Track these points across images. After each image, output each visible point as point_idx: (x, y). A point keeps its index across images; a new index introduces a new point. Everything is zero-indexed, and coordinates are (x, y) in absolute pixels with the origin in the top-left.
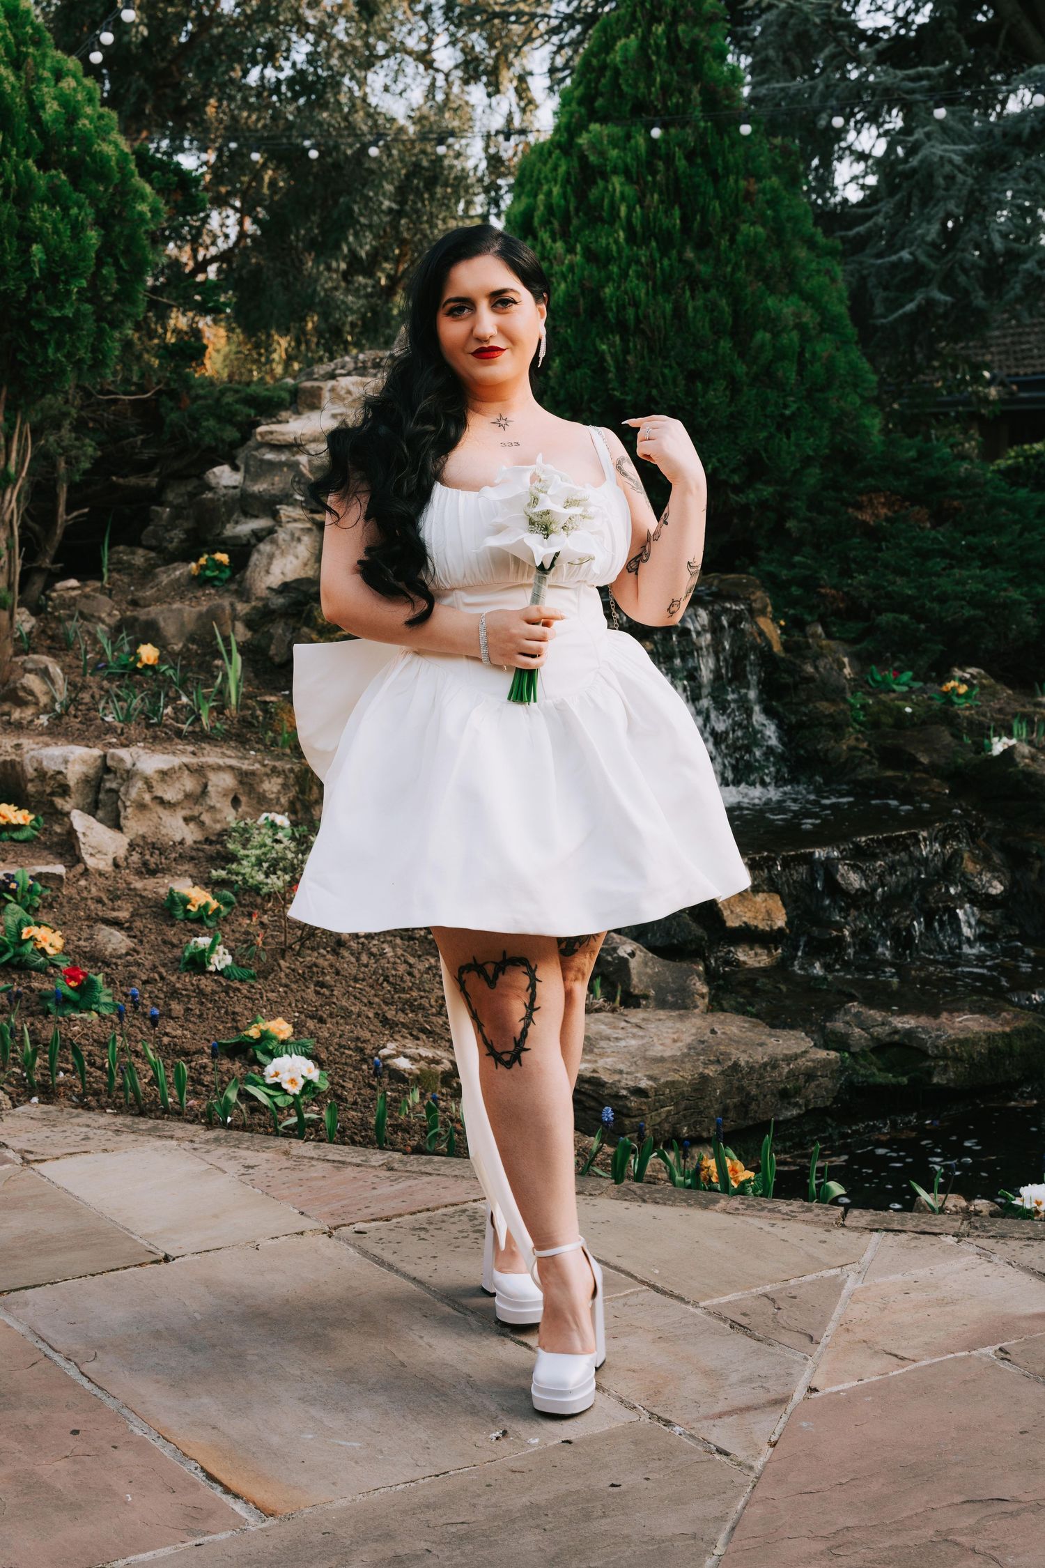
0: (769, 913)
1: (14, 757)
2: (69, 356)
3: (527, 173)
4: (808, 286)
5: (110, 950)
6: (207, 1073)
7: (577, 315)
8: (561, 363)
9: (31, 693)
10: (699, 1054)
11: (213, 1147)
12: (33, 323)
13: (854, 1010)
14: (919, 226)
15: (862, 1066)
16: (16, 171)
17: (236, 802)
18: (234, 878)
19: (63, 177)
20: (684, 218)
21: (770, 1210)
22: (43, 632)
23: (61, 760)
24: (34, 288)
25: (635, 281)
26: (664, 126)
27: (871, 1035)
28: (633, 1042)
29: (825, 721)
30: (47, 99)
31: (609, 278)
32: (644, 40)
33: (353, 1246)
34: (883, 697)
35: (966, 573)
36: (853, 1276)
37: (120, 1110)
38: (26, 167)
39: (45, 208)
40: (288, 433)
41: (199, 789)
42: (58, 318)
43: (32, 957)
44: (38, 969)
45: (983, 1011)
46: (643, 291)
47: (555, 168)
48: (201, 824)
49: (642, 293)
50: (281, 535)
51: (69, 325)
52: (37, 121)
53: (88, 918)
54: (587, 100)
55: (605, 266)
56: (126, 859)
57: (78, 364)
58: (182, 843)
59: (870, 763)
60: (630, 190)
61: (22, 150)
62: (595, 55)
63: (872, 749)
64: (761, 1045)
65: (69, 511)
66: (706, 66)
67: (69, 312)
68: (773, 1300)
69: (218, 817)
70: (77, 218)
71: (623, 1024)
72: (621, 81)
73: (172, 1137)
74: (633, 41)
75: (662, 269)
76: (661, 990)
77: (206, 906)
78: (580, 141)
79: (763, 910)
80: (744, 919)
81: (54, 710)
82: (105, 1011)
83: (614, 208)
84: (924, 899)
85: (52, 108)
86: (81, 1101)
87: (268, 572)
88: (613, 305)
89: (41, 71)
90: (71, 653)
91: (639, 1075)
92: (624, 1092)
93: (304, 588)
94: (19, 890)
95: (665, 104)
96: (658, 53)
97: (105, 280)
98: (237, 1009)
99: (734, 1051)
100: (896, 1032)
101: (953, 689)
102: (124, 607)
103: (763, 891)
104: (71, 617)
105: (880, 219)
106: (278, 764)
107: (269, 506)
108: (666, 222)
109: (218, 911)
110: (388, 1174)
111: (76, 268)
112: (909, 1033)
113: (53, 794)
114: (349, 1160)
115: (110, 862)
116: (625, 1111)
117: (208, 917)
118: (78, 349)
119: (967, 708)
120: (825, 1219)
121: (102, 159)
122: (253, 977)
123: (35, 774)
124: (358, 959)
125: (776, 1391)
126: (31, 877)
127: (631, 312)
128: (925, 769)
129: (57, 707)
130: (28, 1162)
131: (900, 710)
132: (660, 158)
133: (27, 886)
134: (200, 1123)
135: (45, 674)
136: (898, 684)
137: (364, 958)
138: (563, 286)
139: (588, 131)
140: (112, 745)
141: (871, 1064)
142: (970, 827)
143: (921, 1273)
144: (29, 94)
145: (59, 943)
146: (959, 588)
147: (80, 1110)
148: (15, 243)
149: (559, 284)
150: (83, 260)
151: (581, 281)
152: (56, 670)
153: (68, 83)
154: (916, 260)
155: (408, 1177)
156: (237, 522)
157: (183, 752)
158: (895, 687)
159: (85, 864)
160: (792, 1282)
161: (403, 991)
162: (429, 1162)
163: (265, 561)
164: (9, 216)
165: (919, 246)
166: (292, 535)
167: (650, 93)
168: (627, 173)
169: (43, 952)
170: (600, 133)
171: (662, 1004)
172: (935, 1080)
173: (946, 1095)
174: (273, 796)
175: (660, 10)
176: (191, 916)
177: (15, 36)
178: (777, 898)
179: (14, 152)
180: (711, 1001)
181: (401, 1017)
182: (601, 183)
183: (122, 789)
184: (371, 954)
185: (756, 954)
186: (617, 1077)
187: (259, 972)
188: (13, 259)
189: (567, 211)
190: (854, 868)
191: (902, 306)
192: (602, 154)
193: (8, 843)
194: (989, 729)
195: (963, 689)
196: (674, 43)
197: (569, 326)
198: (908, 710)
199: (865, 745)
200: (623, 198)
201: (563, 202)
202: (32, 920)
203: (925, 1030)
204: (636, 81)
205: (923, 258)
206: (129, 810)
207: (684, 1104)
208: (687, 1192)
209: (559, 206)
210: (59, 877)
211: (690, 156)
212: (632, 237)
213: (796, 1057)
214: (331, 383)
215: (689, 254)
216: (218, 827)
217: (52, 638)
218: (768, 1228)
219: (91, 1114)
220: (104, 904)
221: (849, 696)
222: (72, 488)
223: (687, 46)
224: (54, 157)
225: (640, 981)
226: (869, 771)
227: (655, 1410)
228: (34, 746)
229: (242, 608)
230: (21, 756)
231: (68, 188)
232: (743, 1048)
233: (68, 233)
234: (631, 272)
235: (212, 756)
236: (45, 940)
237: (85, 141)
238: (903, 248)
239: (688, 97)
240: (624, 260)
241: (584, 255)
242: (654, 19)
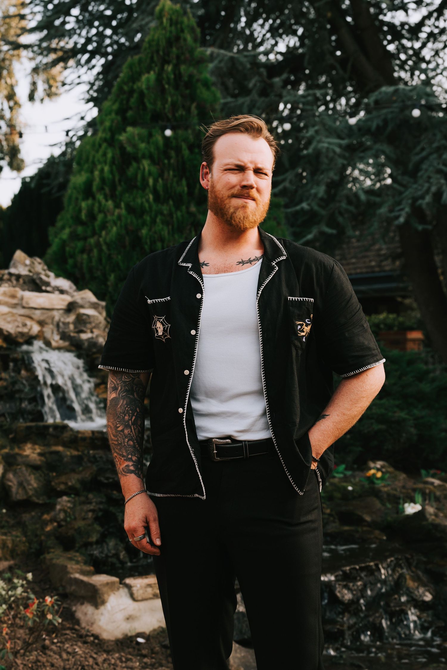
7: (124, 247)
8: (115, 277)
14: (312, 188)
20: (188, 186)
25: (161, 226)
26: (172, 129)
31: (144, 224)
32: (159, 75)
47: (105, 154)
49: (165, 233)
54: (122, 111)
55: (141, 216)
59: (334, 522)
60: (154, 169)
62: (126, 83)
63: (334, 513)
66: (198, 91)
72: (146, 100)
74: (152, 75)
75: (177, 218)
78: (121, 138)
83: (144, 180)
84: (387, 605)
88: (148, 241)
95: (174, 115)
96: (168, 83)
101: (374, 475)
105: (287, 184)
108: (178, 189)
119: (384, 486)
124: (61, 656)
127: (159, 245)
128: (369, 525)
131: (345, 489)
132: (172, 149)
136: (338, 473)
137: (65, 656)
138: (115, 229)
139: (125, 132)
142: (407, 560)
149: (112, 228)
151: (125, 225)
154: (311, 209)
158: (335, 474)
165: (313, 200)
167: (164, 108)
168: (151, 157)
170: (133, 133)
175: (169, 56)
182: (135, 165)
184: (68, 653)
189: (113, 181)
190: (346, 587)
191: (305, 236)
192: (135, 146)
194: (399, 498)
195: (379, 475)
196: (178, 76)
198: (350, 488)
199: (329, 511)
200: (150, 174)
201: (110, 176)
204: (155, 100)
205: (316, 208)
209: (108, 178)
211: (191, 148)
212: (157, 198)
215: (193, 209)
223: (186, 79)
225: (235, 662)
226: (334, 527)
234: (158, 220)
238: (301, 201)
239: (189, 111)
240: (153, 213)
241: (126, 209)
242: (165, 62)
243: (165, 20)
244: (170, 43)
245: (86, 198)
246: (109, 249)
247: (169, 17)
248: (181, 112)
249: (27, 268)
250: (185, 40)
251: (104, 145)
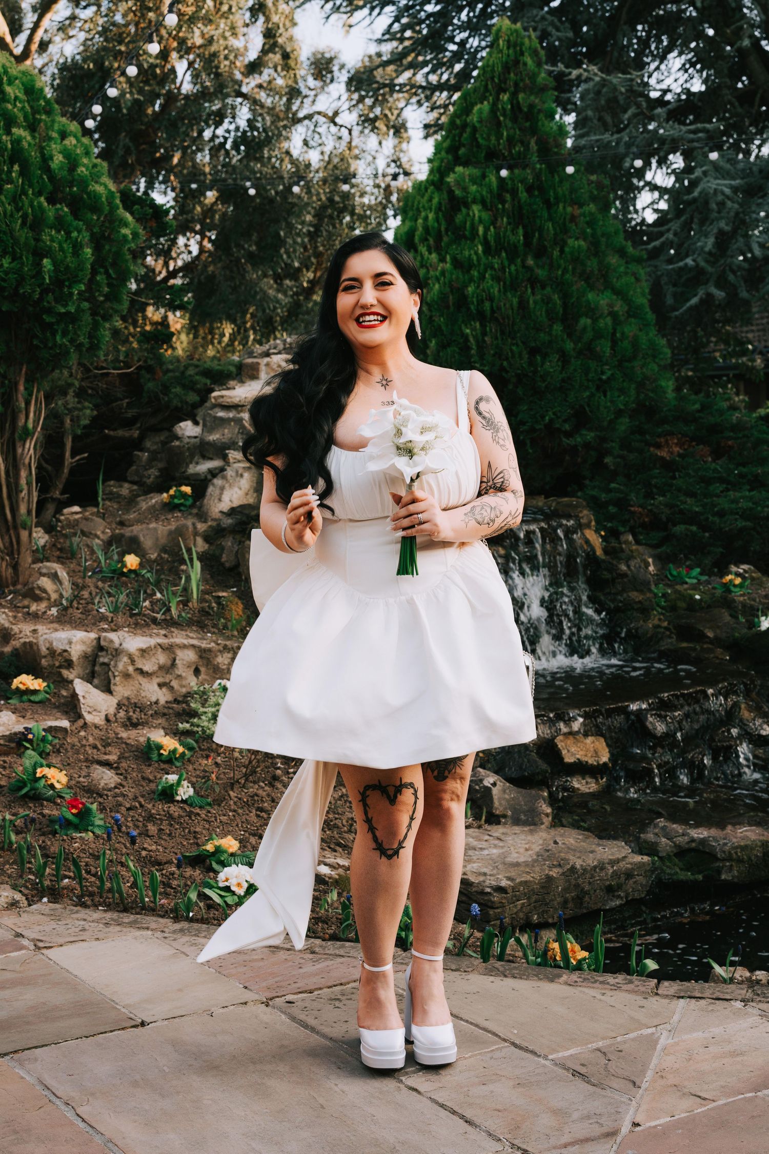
0: (596, 752)
1: (31, 639)
2: (72, 341)
3: (410, 204)
4: (618, 285)
5: (102, 784)
6: (175, 878)
7: (448, 307)
8: (437, 343)
9: (45, 591)
10: (545, 860)
11: (179, 935)
12: (44, 317)
13: (661, 825)
14: (699, 240)
15: (668, 867)
16: (32, 206)
17: (197, 672)
18: (196, 729)
19: (66, 209)
20: (526, 236)
21: (601, 983)
22: (54, 545)
23: (66, 641)
24: (45, 291)
25: (491, 282)
26: (510, 168)
27: (674, 843)
28: (495, 851)
29: (636, 607)
30: (55, 153)
31: (471, 280)
32: (494, 105)
33: (285, 1013)
34: (678, 587)
35: (738, 494)
36: (665, 1033)
37: (109, 907)
38: (40, 204)
39: (53, 232)
40: (235, 397)
41: (169, 663)
42: (64, 313)
43: (44, 791)
44: (48, 800)
45: (758, 824)
46: (496, 289)
47: (430, 200)
48: (171, 689)
49: (495, 291)
50: (230, 472)
51: (72, 318)
52: (47, 170)
53: (87, 760)
54: (453, 150)
55: (468, 271)
56: (115, 715)
57: (79, 347)
58: (157, 703)
59: (670, 637)
60: (485, 216)
61: (36, 190)
62: (458, 116)
63: (671, 627)
64: (592, 852)
65: (73, 455)
66: (540, 123)
67: (72, 309)
68: (604, 1054)
69: (184, 683)
70: (77, 239)
71: (487, 837)
72: (478, 136)
73: (148, 928)
74: (486, 106)
75: (510, 273)
76: (516, 811)
77: (174, 751)
78: (448, 180)
79: (592, 749)
80: (578, 756)
81: (62, 604)
82: (98, 831)
83: (474, 229)
84: (712, 739)
85: (58, 160)
86: (80, 900)
87: (220, 500)
88: (475, 300)
89: (50, 133)
90: (74, 561)
91: (500, 876)
92: (489, 890)
93: (247, 512)
94: (35, 739)
95: (510, 152)
96: (504, 115)
97: (98, 284)
98: (198, 829)
99: (571, 857)
100: (693, 840)
101: (731, 581)
102: (114, 526)
103: (592, 735)
104: (75, 534)
105: (670, 236)
106: (228, 643)
107: (220, 451)
108: (513, 239)
109: (183, 754)
110: (311, 956)
111: (77, 276)
112: (703, 842)
113: (60, 667)
115: (103, 717)
116: (489, 904)
117: (176, 759)
118: (79, 336)
119: (741, 595)
120: (643, 989)
121: (95, 196)
122: (209, 804)
123: (47, 652)
125: (608, 1126)
126: (44, 730)
127: (487, 305)
128: (711, 641)
129: (64, 602)
130: (39, 948)
131: (692, 597)
132: (507, 191)
133: (41, 737)
134: (169, 917)
135: (55, 577)
136: (690, 578)
138: (437, 286)
139: (454, 172)
140: (104, 630)
141: (675, 865)
142: (745, 685)
143: (717, 1031)
144: (41, 149)
145: (64, 780)
146: (733, 506)
147: (78, 908)
148: (31, 258)
149: (434, 285)
150: (82, 270)
151: (450, 282)
152: (63, 574)
153: (71, 141)
154: (697, 265)
155: (326, 959)
156: (197, 463)
157: (158, 635)
158: (687, 580)
159: (84, 719)
160: (619, 1039)
162: (342, 947)
163: (218, 492)
164: (27, 238)
165: (699, 255)
166: (237, 472)
167: (499, 144)
168: (483, 203)
169: (52, 786)
170: (463, 174)
171: (517, 822)
172: (723, 877)
173: (731, 888)
174: (224, 667)
175: (505, 83)
176: (163, 758)
177: (32, 107)
178: (602, 740)
179: (30, 192)
180: (554, 818)
182: (464, 210)
183: (112, 663)
185: (587, 783)
186: (482, 878)
187: (214, 800)
188: (29, 270)
189: (439, 231)
191: (689, 300)
192: (465, 189)
193: (27, 704)
194: (758, 610)
195: (738, 581)
196: (516, 106)
197: (442, 315)
198: (698, 597)
199: (666, 624)
200: (481, 221)
201: (436, 225)
202: (44, 763)
203: (715, 839)
204: (489, 135)
205: (702, 264)
206: (117, 679)
207: (534, 898)
208: (537, 969)
209: (433, 228)
210: (65, 730)
211: (529, 190)
212: (488, 250)
213: (618, 861)
214: (266, 360)
215: (530, 262)
216: (184, 690)
217: (61, 550)
218: (599, 996)
219: (87, 911)
220: (98, 750)
221: (653, 587)
222: (75, 438)
223: (525, 109)
224: (60, 195)
225: (500, 804)
226: (669, 643)
227: (516, 1142)
228: (47, 631)
229: (201, 527)
230: (37, 638)
231: (70, 218)
232: (578, 854)
233: (70, 250)
234: (487, 276)
235: (179, 637)
236: (53, 777)
237: (83, 183)
238: (687, 256)
239: (527, 147)
240: (482, 267)
241: (452, 263)
242: (501, 90)
243: (501, 42)
244: (507, 68)
246: (430, 310)
247: (506, 38)
250: (525, 64)
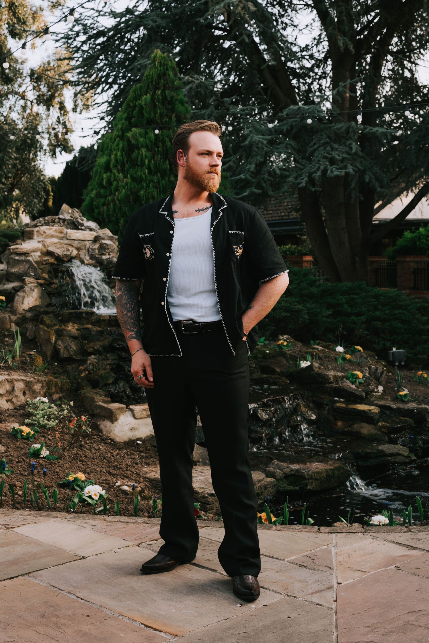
3: (105, 146)
7: (129, 202)
8: (124, 221)
11: (75, 519)
13: (276, 463)
14: (246, 166)
15: (281, 484)
17: (24, 394)
18: (34, 422)
20: (170, 164)
21: (292, 529)
25: (152, 189)
26: (160, 129)
27: (283, 472)
28: (201, 478)
31: (142, 188)
32: (153, 96)
33: (150, 549)
36: (333, 548)
37: (31, 509)
40: (24, 249)
41: (11, 389)
45: (321, 461)
46: (156, 193)
47: (118, 145)
48: (13, 402)
49: (155, 193)
50: (27, 289)
54: (129, 119)
55: (140, 183)
58: (8, 410)
59: (258, 372)
60: (148, 154)
62: (131, 101)
63: (257, 367)
66: (176, 106)
68: (309, 557)
69: (19, 399)
72: (144, 112)
73: (57, 517)
74: (148, 96)
75: (162, 184)
76: (203, 459)
77: (29, 433)
78: (128, 135)
82: (8, 473)
83: (142, 161)
84: (289, 422)
86: (14, 506)
87: (23, 303)
88: (144, 198)
92: (206, 495)
93: (38, 309)
95: (161, 121)
96: (158, 102)
98: (58, 471)
100: (292, 470)
101: (282, 343)
105: (231, 163)
106: (40, 378)
107: (20, 278)
108: (164, 167)
109: (33, 435)
110: (147, 525)
112: (297, 470)
114: (129, 521)
116: (207, 502)
117: (30, 437)
119: (288, 351)
120: (313, 530)
122: (57, 459)
124: (91, 451)
125: (327, 585)
127: (151, 201)
128: (279, 374)
130: (8, 528)
131: (265, 352)
132: (160, 141)
134: (64, 512)
136: (260, 342)
137: (93, 451)
138: (124, 191)
139: (131, 131)
141: (284, 483)
142: (301, 395)
143: (356, 545)
147: (14, 510)
149: (122, 190)
151: (131, 189)
154: (246, 178)
155: (155, 526)
156: (4, 284)
157: (4, 374)
158: (259, 343)
160: (313, 551)
161: (112, 462)
163: (21, 299)
165: (247, 173)
166: (31, 288)
167: (155, 117)
168: (147, 147)
170: (136, 132)
171: (205, 464)
172: (308, 488)
174: (38, 391)
175: (159, 85)
176: (24, 437)
181: (115, 472)
182: (136, 151)
184: (95, 449)
186: (202, 490)
187: (58, 457)
189: (123, 162)
190: (264, 411)
192: (137, 140)
194: (298, 358)
195: (285, 343)
196: (164, 97)
198: (268, 352)
199: (254, 365)
200: (146, 157)
201: (121, 158)
203: (303, 469)
204: (150, 112)
205: (249, 178)
209: (120, 160)
212: (150, 172)
213: (261, 480)
214: (37, 229)
216: (19, 403)
218: (295, 534)
219: (20, 511)
223: (169, 99)
225: (196, 456)
226: (257, 375)
227: (289, 594)
229: (14, 318)
234: (151, 185)
235: (15, 376)
238: (240, 174)
239: (170, 118)
240: (148, 181)
241: (131, 179)
242: (156, 88)
243: (157, 63)
244: (159, 77)
245: (106, 172)
246: (120, 203)
247: (159, 61)
248: (166, 119)
249: (70, 215)
250: (169, 75)
251: (118, 139)
